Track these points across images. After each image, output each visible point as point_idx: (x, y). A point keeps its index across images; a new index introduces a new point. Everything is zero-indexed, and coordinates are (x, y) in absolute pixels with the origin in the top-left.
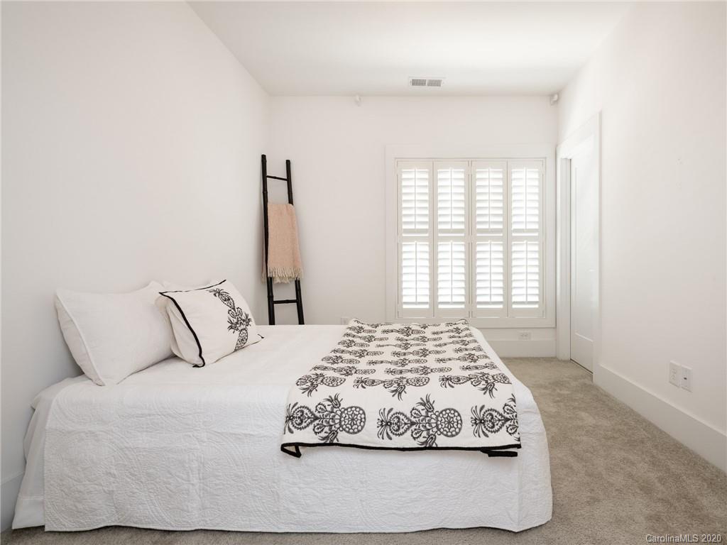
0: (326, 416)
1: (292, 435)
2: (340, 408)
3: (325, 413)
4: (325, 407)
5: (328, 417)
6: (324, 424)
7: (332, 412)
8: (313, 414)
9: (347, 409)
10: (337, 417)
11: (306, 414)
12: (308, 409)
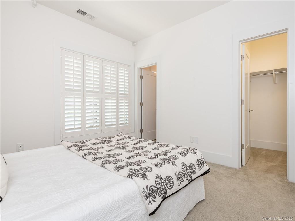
0: (161, 186)
1: (155, 202)
2: (164, 179)
3: (160, 185)
4: (158, 182)
5: (162, 186)
6: (162, 190)
7: (162, 183)
8: (156, 187)
9: (166, 179)
10: (165, 184)
11: (154, 189)
12: (153, 186)
